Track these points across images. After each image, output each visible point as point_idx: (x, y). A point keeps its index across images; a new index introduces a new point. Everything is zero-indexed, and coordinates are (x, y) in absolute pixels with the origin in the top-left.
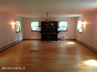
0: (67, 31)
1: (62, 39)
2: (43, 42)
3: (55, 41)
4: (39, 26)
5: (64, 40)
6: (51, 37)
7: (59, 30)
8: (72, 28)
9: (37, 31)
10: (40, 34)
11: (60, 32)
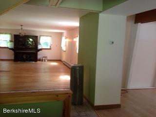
0: (50, 49)
1: (44, 59)
2: (16, 62)
3: (34, 62)
4: (11, 41)
5: (46, 61)
6: (29, 56)
7: (39, 47)
8: (57, 46)
9: (7, 48)
10: (12, 52)
11: (41, 50)
